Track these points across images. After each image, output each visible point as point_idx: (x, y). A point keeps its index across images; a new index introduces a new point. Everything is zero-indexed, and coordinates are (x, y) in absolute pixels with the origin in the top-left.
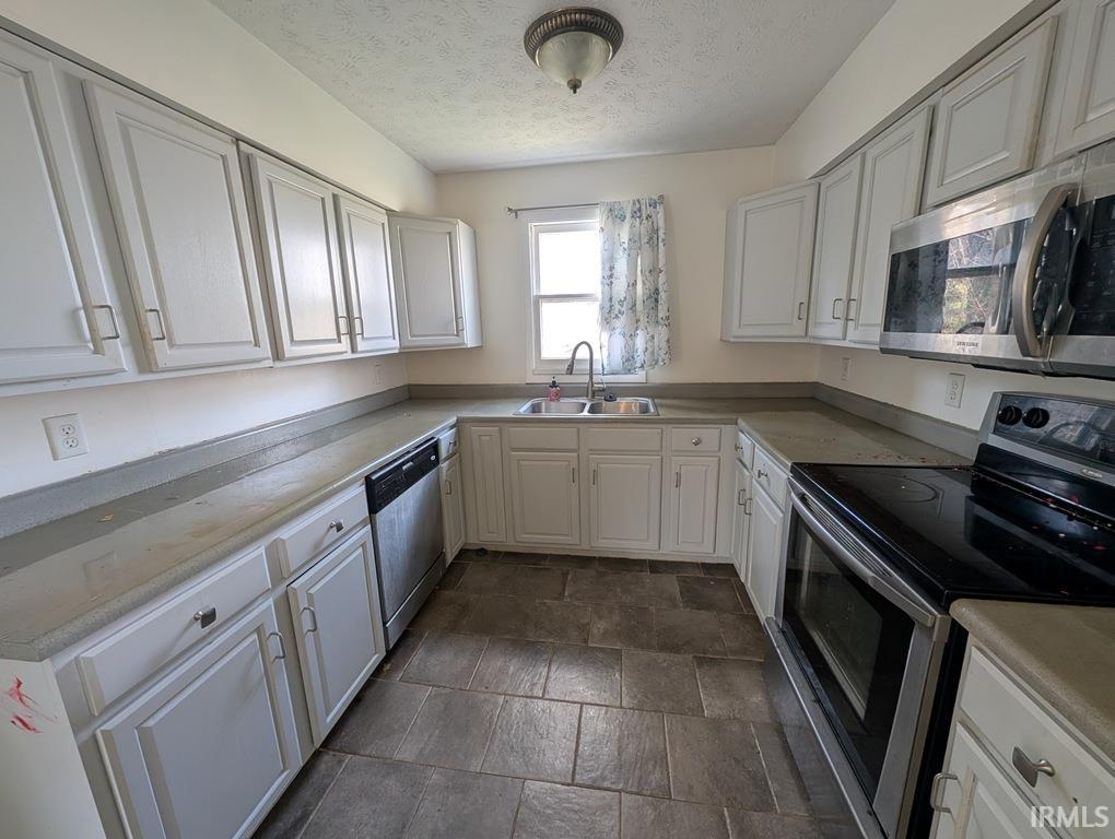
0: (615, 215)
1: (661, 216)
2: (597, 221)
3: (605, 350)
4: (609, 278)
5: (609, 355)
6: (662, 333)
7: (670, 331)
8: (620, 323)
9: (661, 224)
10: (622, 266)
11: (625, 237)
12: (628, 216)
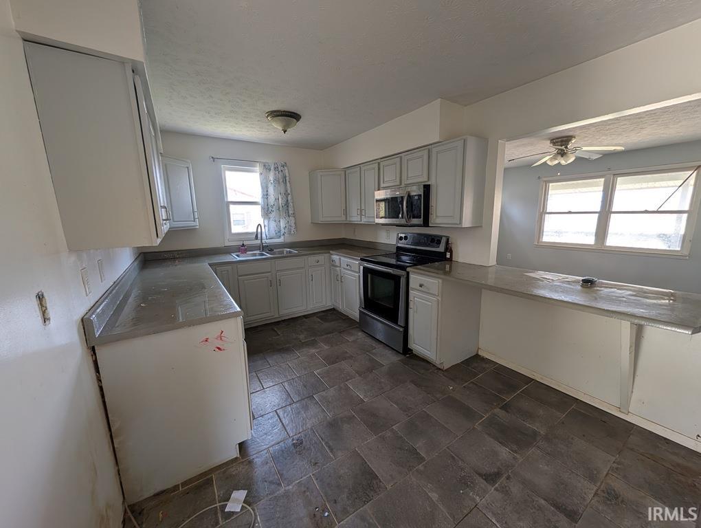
0: (266, 167)
1: (287, 171)
2: (258, 168)
3: (267, 228)
4: (266, 195)
5: (269, 230)
6: (292, 220)
7: (295, 219)
8: (272, 215)
9: (287, 175)
10: (271, 190)
11: (272, 178)
12: (272, 168)
